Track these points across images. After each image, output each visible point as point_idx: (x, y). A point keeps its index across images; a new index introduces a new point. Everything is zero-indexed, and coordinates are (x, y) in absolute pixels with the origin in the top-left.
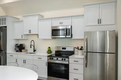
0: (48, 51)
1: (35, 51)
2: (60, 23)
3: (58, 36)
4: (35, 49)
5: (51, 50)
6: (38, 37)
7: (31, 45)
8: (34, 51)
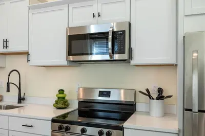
0: (56, 102)
1: (24, 99)
2: (94, 16)
3: (87, 54)
4: (22, 96)
5: (66, 98)
6: (28, 60)
7: (8, 84)
8: (21, 99)
